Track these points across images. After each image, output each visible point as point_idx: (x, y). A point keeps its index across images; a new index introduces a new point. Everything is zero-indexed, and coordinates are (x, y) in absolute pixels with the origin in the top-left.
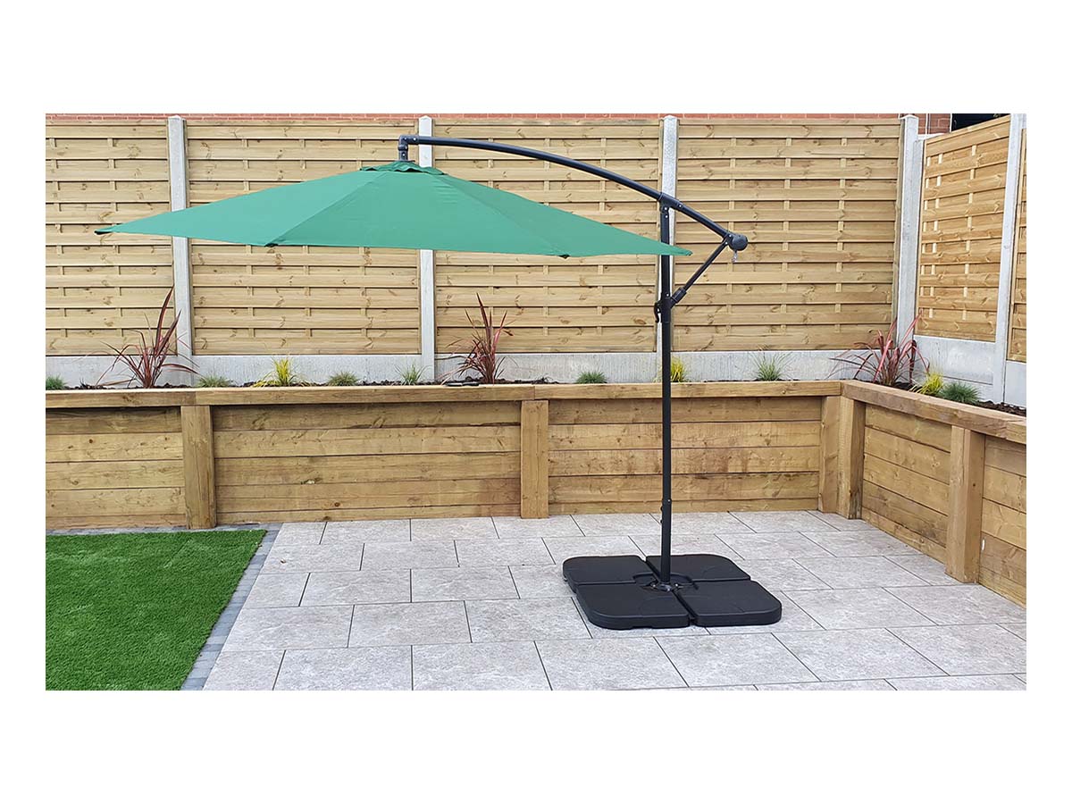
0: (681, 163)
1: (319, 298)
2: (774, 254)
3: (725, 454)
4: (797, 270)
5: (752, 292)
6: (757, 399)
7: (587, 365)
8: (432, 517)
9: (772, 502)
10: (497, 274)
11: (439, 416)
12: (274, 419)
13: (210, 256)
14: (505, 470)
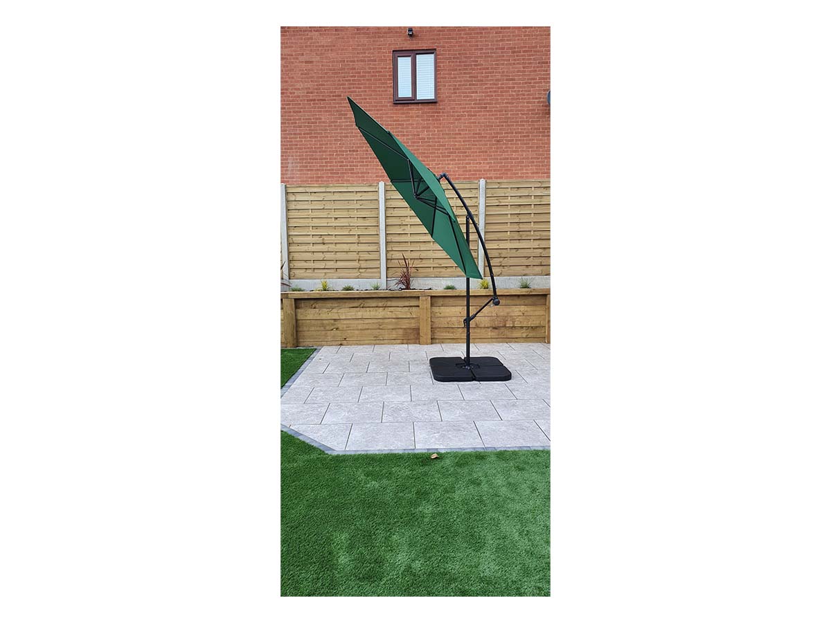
0: (488, 199)
1: (339, 256)
2: (528, 236)
3: (505, 319)
4: (538, 242)
5: (518, 252)
6: (518, 296)
7: (449, 282)
8: (384, 344)
9: (525, 339)
10: (411, 245)
11: (386, 303)
12: (320, 304)
13: (296, 239)
14: (413, 325)
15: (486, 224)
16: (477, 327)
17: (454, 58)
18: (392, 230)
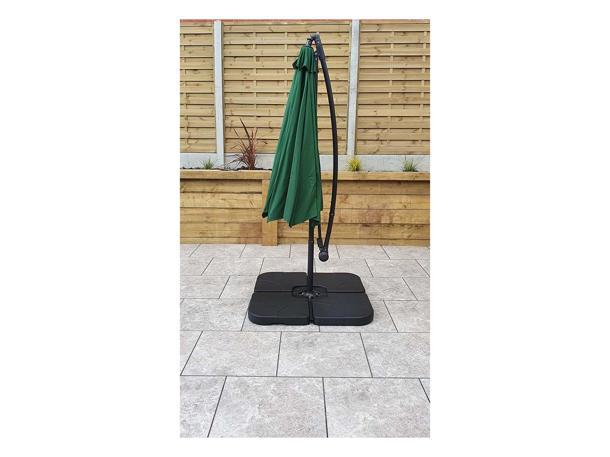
0: (362, 46)
2: (415, 99)
3: (380, 213)
5: (403, 121)
6: (399, 182)
8: (214, 243)
9: (407, 241)
10: (258, 109)
11: (217, 187)
14: (253, 218)
15: (359, 81)
16: (341, 222)
18: (231, 87)
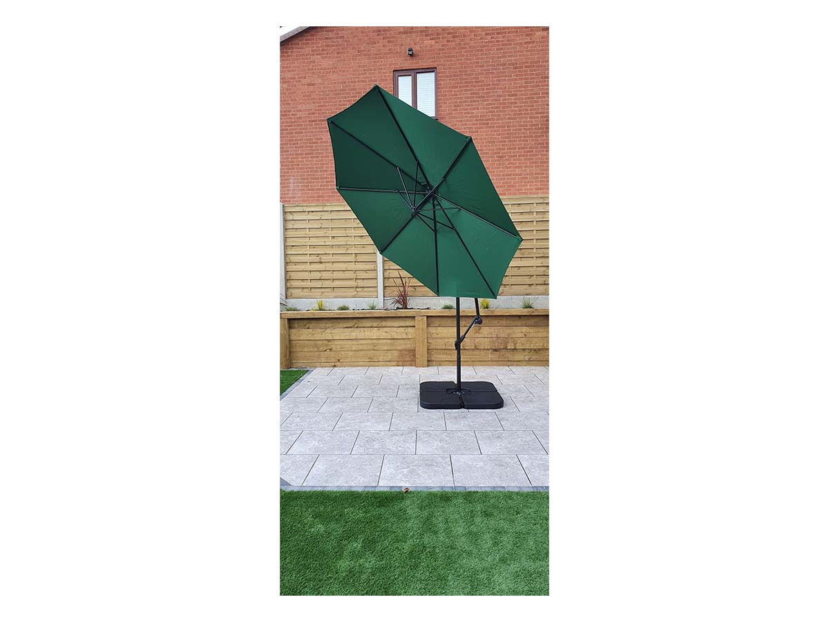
1: (336, 275)
2: (530, 253)
3: (506, 340)
4: (540, 260)
5: (520, 270)
7: (448, 302)
8: (378, 366)
9: (528, 362)
11: (381, 323)
12: (313, 324)
13: (293, 259)
14: (409, 347)
16: (476, 349)
17: (454, 76)
